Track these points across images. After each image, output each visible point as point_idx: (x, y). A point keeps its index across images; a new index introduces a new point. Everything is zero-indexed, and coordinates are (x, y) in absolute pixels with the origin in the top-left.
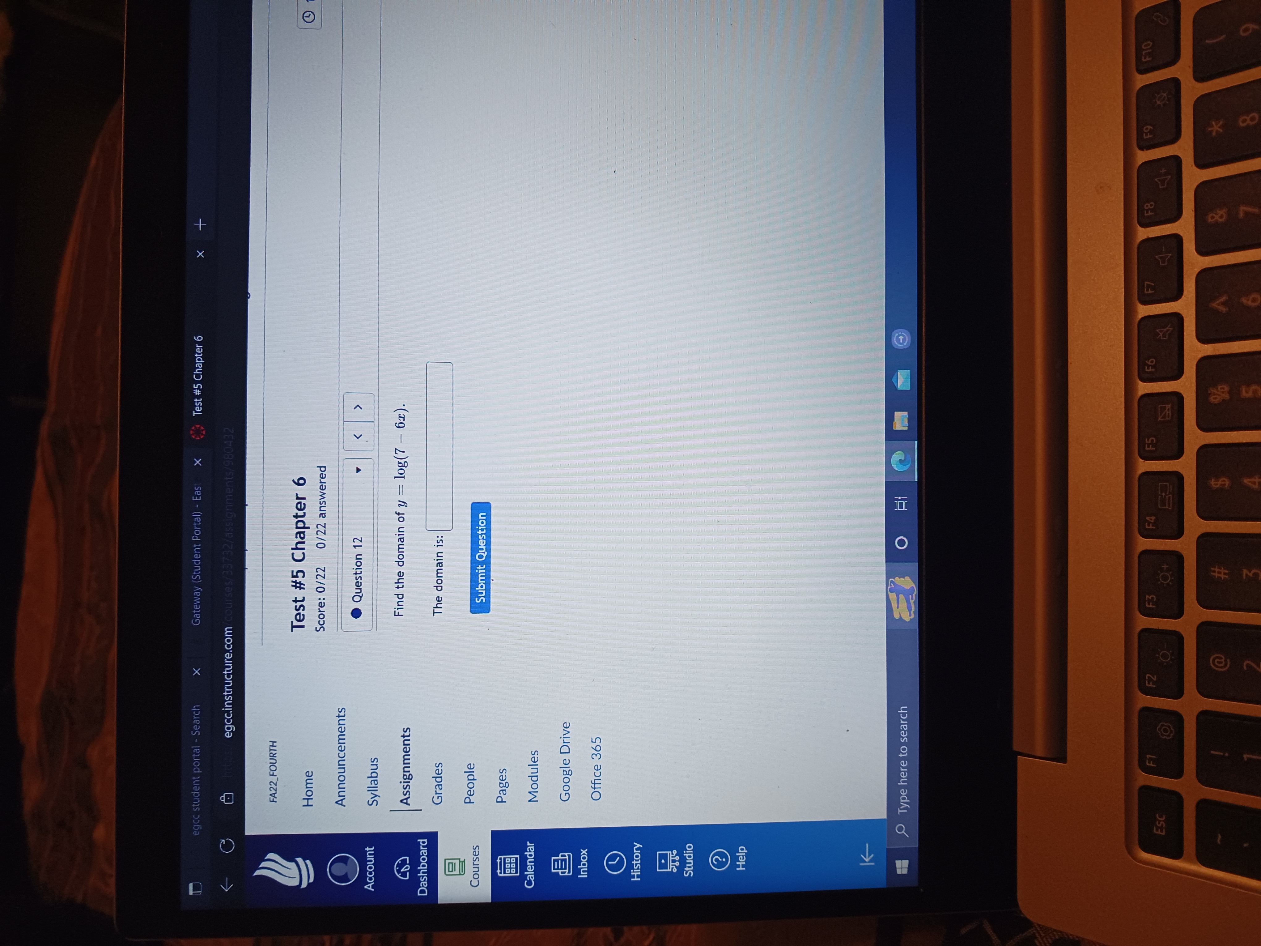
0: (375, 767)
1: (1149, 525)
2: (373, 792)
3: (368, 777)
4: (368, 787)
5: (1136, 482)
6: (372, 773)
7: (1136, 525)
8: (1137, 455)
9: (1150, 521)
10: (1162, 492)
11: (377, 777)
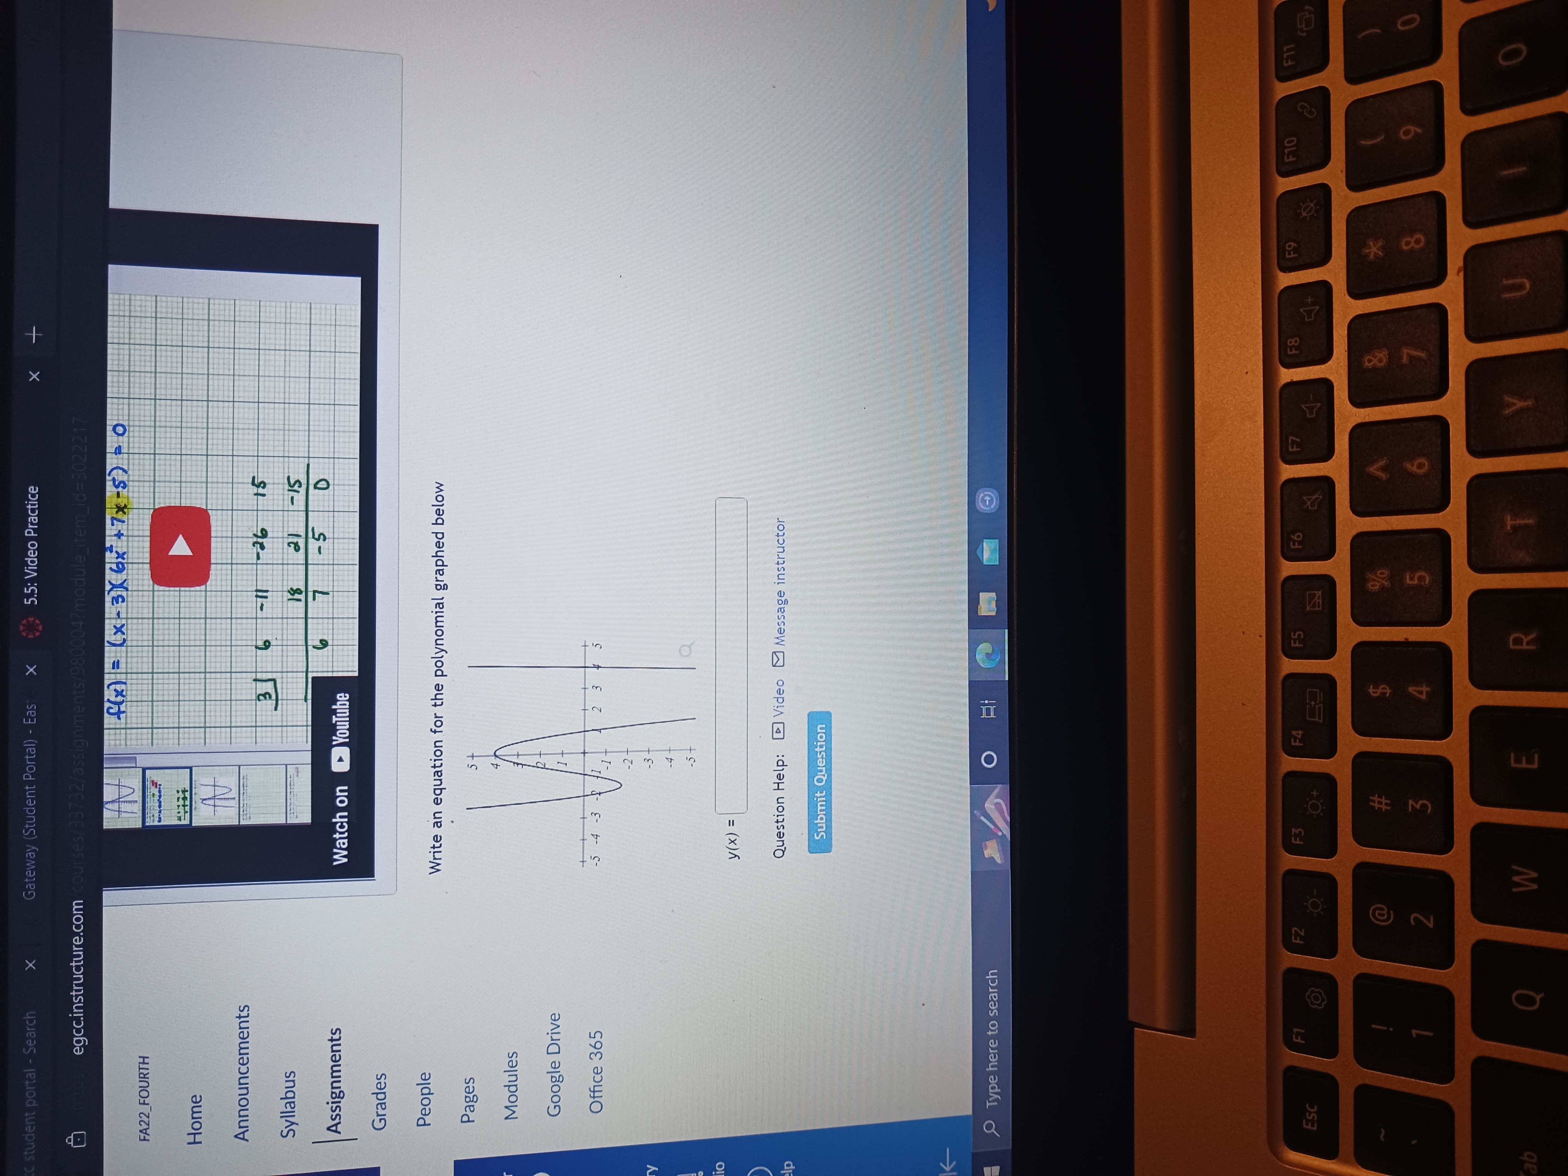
0: (291, 1084)
1: (1295, 741)
2: (288, 1119)
3: (281, 1099)
4: (281, 1113)
5: (1280, 686)
6: (286, 1093)
7: (1280, 739)
8: (1280, 652)
9: (1297, 736)
10: (1311, 701)
11: (294, 1097)
